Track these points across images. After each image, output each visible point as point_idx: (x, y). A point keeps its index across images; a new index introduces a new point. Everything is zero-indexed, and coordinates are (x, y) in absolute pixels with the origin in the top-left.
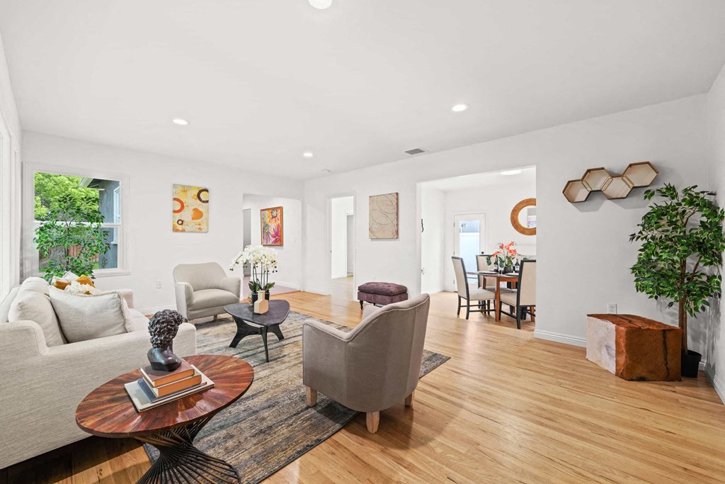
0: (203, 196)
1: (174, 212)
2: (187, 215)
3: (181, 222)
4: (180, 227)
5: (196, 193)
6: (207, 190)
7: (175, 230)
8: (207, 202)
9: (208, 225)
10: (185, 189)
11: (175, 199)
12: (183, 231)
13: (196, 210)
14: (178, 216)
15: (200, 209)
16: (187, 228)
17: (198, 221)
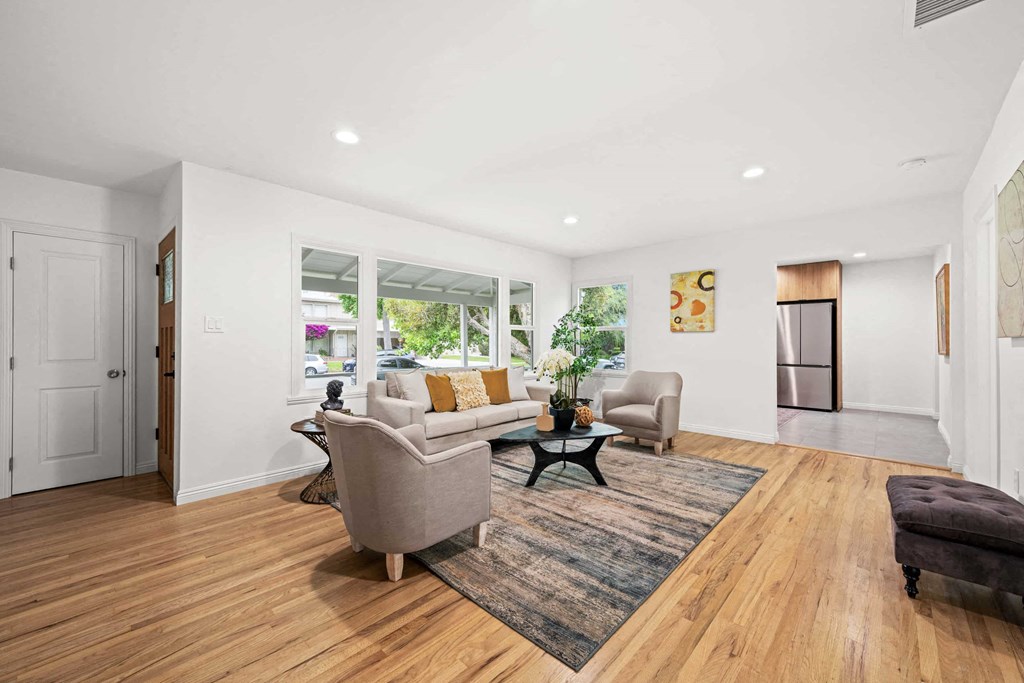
0: (706, 282)
1: (672, 308)
2: (685, 310)
3: (678, 320)
4: (677, 327)
5: (696, 279)
6: (710, 273)
7: (674, 330)
8: (712, 288)
9: (713, 321)
10: (682, 277)
11: (672, 292)
12: (682, 331)
13: (696, 303)
14: (676, 312)
15: (702, 301)
16: (686, 327)
17: (699, 317)
